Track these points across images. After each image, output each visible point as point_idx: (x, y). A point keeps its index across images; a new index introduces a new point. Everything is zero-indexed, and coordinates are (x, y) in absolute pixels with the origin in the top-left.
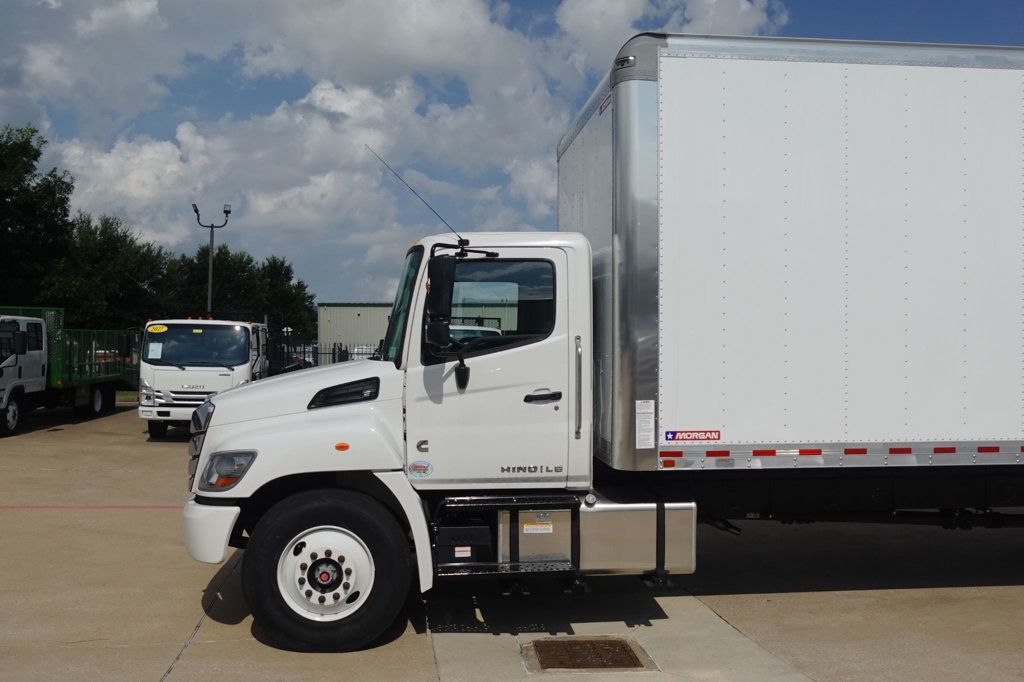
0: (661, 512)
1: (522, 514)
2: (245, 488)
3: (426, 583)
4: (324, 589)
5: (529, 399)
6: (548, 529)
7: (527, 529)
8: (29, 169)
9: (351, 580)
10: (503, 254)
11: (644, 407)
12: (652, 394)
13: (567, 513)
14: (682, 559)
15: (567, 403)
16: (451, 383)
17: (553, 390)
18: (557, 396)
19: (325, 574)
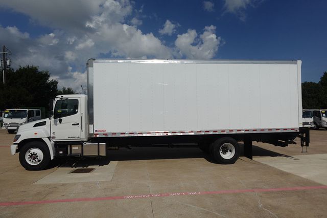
0: (98, 145)
1: (72, 146)
2: (18, 141)
3: (52, 158)
4: (34, 159)
5: (73, 125)
6: (77, 148)
7: (73, 148)
8: (47, 79)
9: (38, 158)
10: (69, 99)
11: (91, 126)
12: (93, 124)
13: (81, 146)
14: (103, 153)
15: (80, 125)
16: (58, 122)
17: (77, 123)
18: (78, 124)
19: (34, 156)
